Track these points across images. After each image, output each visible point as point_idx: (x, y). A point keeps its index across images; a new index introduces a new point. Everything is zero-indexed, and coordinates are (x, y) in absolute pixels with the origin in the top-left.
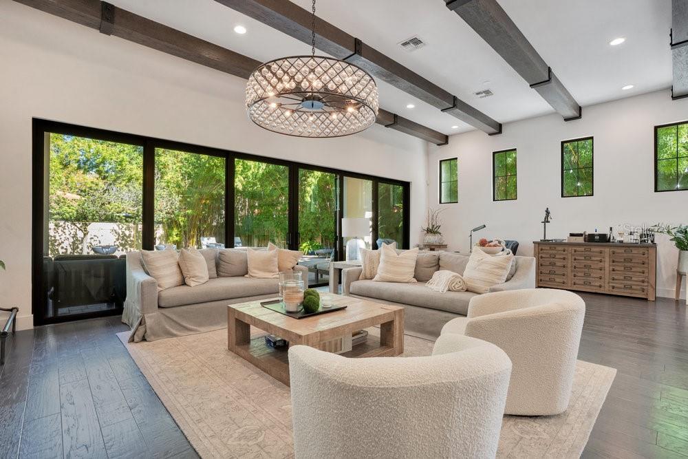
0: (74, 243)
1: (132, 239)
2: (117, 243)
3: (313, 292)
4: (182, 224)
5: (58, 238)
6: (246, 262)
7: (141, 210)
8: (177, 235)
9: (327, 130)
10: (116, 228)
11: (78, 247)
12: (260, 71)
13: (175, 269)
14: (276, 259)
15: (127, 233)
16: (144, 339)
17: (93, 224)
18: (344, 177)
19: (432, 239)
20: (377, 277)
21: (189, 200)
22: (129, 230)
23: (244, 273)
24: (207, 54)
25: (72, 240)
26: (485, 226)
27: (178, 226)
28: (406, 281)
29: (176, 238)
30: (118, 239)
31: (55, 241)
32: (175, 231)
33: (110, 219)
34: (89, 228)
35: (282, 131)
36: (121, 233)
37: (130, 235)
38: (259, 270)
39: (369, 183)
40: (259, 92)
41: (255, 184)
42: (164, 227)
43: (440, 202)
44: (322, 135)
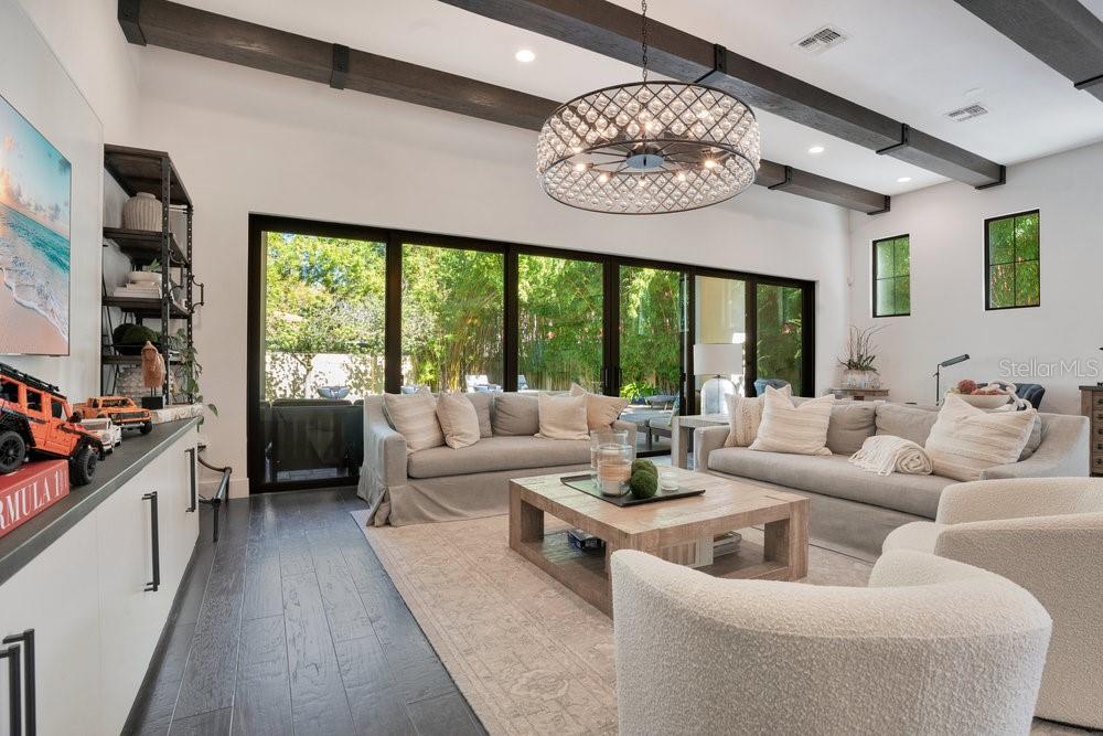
0: (294, 382)
1: (368, 376)
2: (350, 383)
3: (647, 463)
4: (438, 355)
5: (275, 375)
6: (537, 414)
7: (383, 334)
8: (431, 372)
9: (670, 201)
10: (348, 361)
11: (299, 388)
12: (560, 115)
13: (431, 422)
14: (585, 410)
15: (363, 368)
16: (387, 523)
17: (319, 356)
18: (697, 277)
19: (858, 379)
20: (756, 444)
21: (448, 319)
22: (365, 364)
23: (534, 430)
24: (477, 99)
25: (291, 378)
26: (967, 357)
27: (433, 358)
28: (812, 451)
29: (430, 377)
30: (350, 378)
31: (272, 379)
32: (429, 366)
33: (340, 349)
34: (312, 362)
35: (593, 207)
36: (354, 369)
37: (366, 371)
38: (556, 425)
39: (740, 285)
40: (558, 148)
41: (547, 293)
42: (413, 360)
43: (875, 315)
44: (661, 209)
